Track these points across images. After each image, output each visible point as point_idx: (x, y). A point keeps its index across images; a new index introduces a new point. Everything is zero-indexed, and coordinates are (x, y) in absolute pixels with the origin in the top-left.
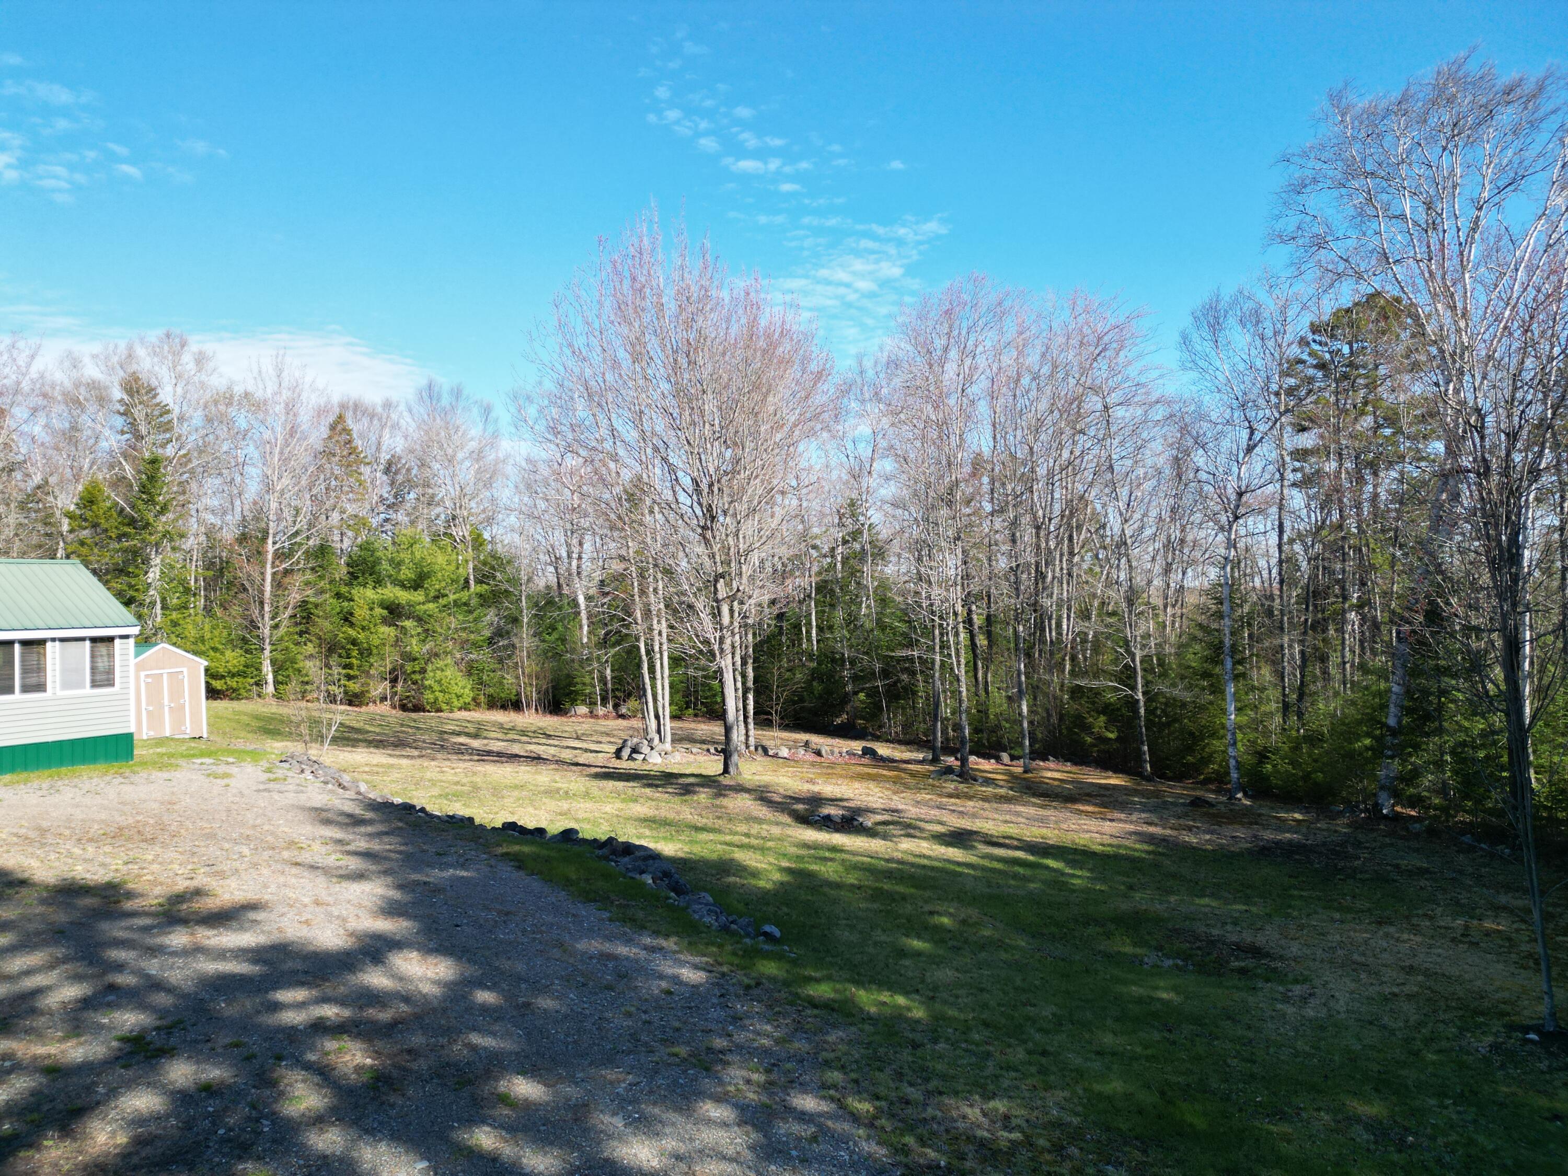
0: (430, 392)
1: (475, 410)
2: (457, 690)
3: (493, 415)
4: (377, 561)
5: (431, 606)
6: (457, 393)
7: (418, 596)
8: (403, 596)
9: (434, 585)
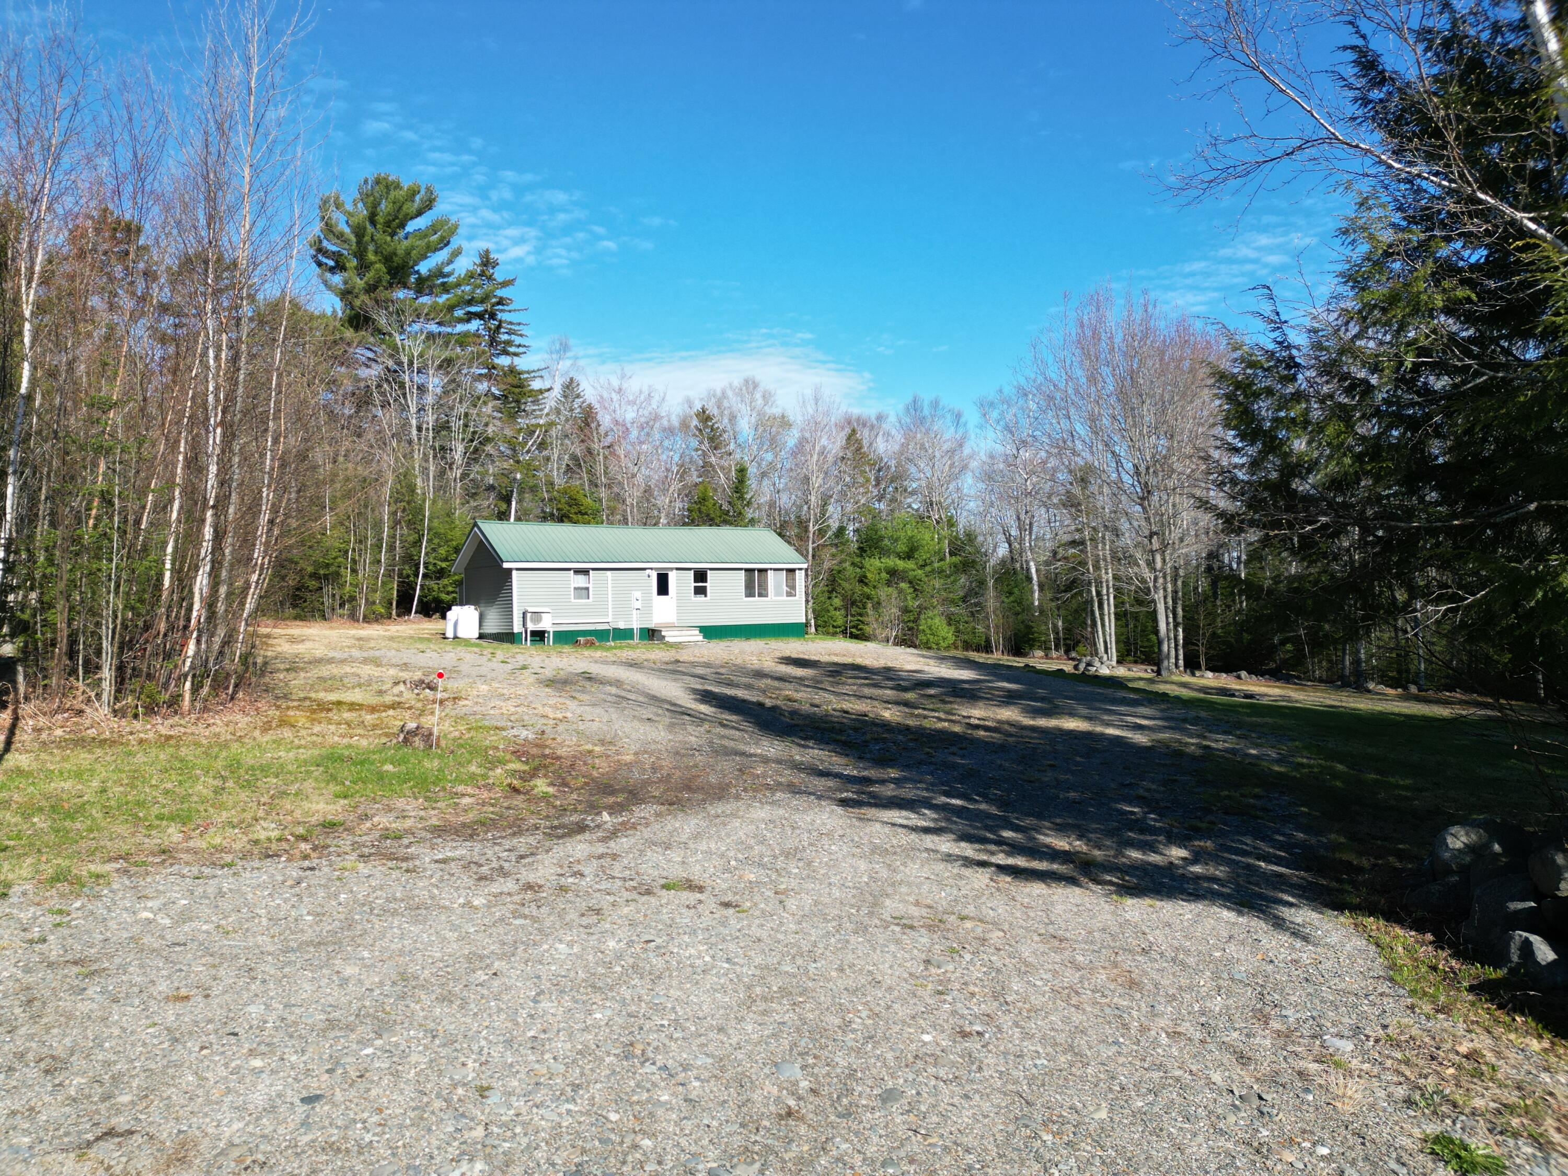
0: (915, 406)
1: (948, 416)
2: (943, 634)
4: (881, 538)
5: (920, 572)
6: (935, 404)
7: (910, 564)
8: (901, 564)
9: (922, 555)
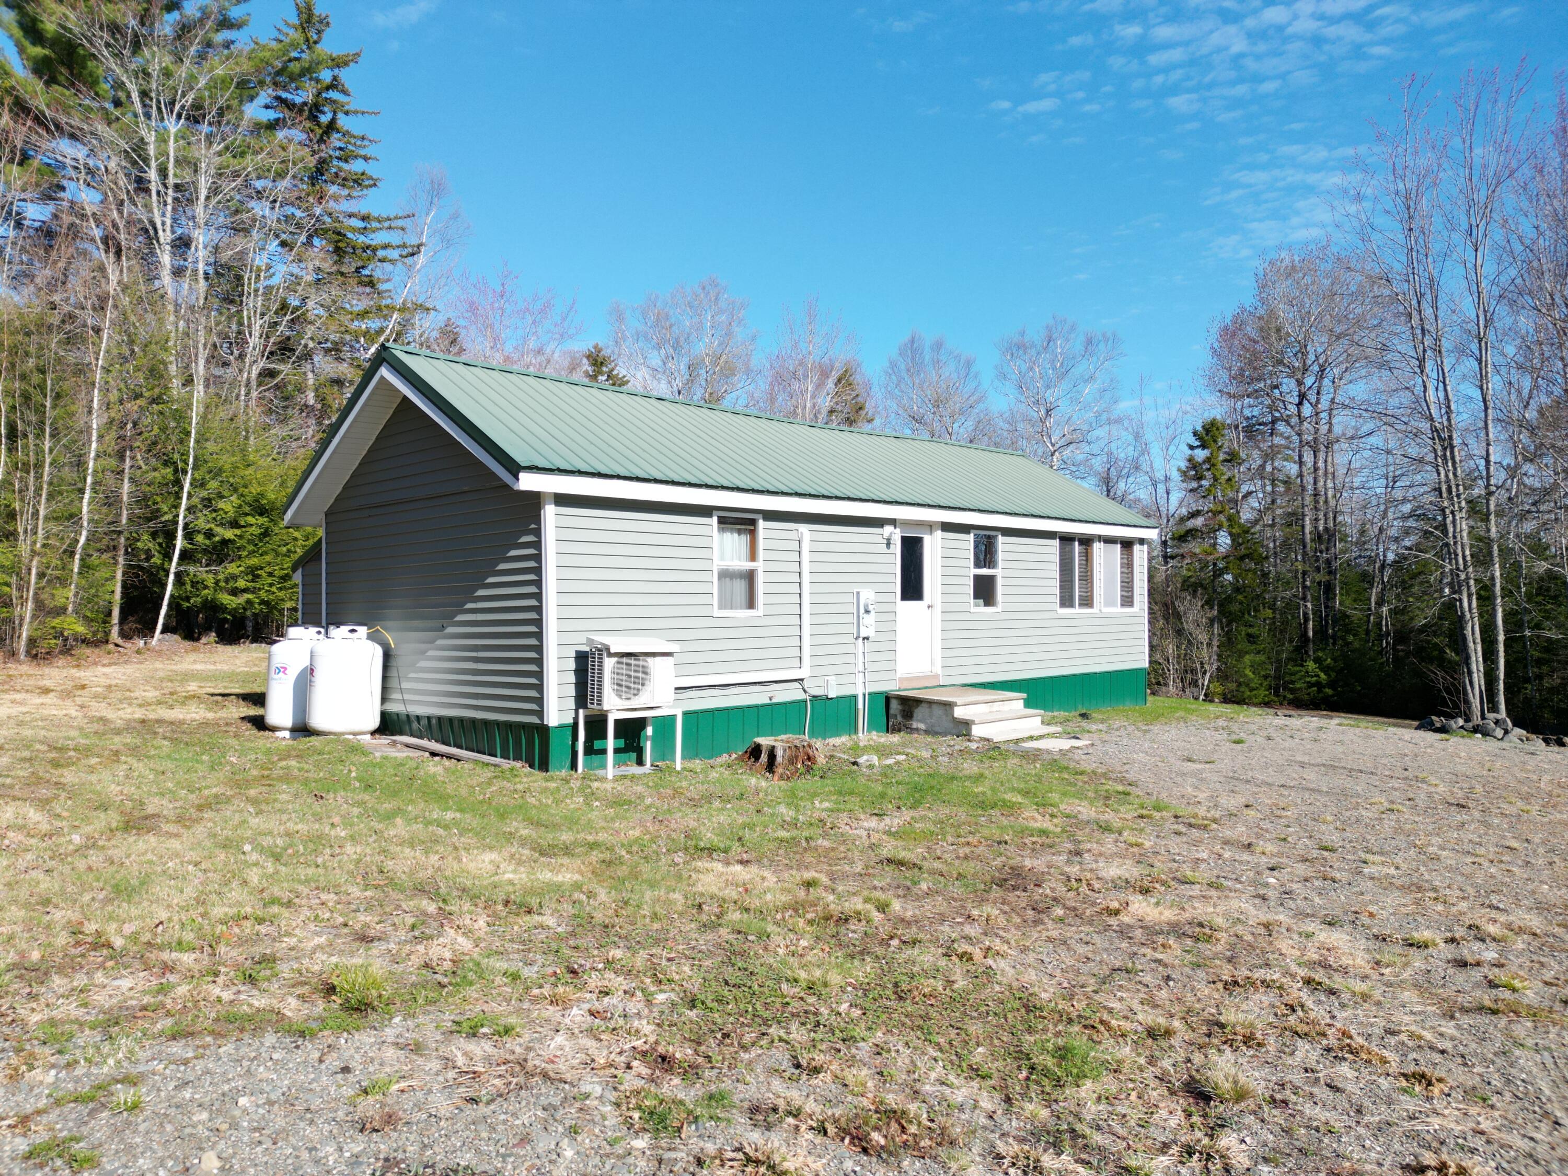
3: (974, 369)
